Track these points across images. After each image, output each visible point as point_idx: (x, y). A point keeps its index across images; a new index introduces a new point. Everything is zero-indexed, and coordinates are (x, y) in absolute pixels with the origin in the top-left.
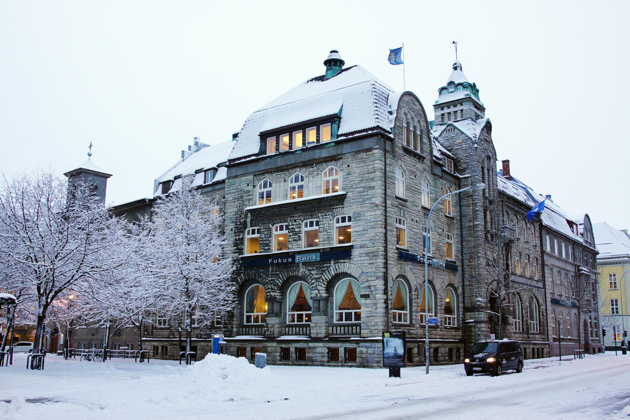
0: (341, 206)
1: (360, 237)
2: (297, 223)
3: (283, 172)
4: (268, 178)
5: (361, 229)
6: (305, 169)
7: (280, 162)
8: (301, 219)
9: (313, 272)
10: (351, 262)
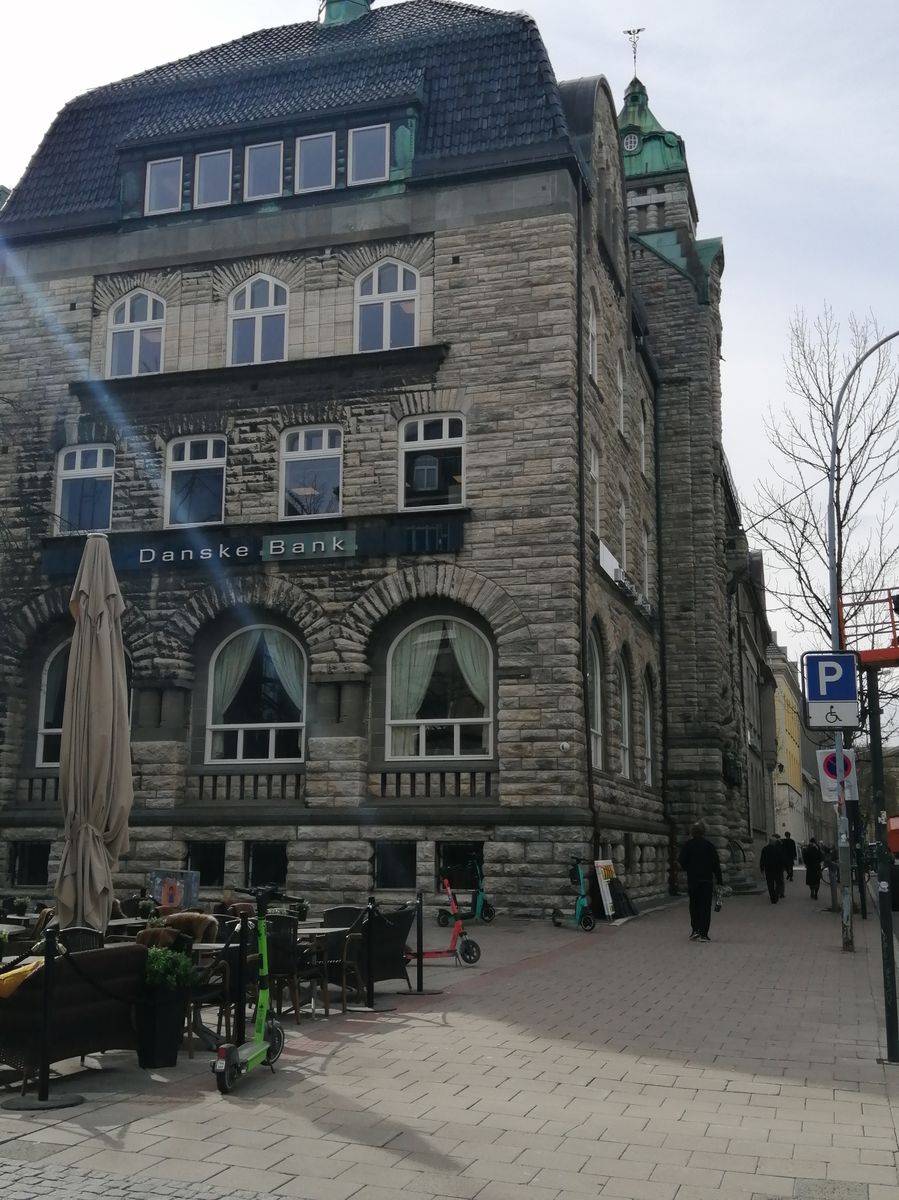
0: (428, 386)
1: (496, 484)
2: (262, 435)
3: (210, 272)
4: (150, 289)
5: (502, 459)
6: (290, 265)
7: (199, 240)
8: (275, 424)
9: (318, 593)
10: (459, 563)
